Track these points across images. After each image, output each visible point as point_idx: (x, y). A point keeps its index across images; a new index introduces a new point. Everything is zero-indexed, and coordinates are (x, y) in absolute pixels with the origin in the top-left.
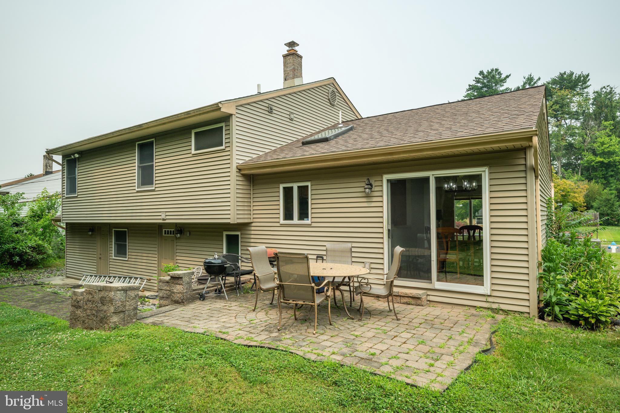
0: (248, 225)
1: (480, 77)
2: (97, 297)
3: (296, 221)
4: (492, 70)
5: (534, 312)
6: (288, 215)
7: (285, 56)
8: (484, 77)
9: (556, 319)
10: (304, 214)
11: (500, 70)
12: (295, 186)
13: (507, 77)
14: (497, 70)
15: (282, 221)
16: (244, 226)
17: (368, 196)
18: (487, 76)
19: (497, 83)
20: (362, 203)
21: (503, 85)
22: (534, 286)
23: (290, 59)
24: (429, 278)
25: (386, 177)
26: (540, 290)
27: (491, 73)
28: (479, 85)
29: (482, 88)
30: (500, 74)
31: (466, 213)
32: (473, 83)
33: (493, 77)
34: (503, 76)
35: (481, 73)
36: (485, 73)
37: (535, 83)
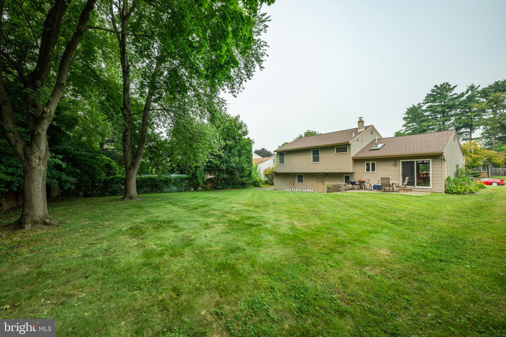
0: (353, 173)
1: (435, 89)
2: (337, 187)
3: (371, 171)
4: (444, 84)
5: (444, 192)
6: (368, 170)
7: (358, 122)
8: (438, 89)
9: (450, 194)
10: (373, 169)
11: (450, 83)
12: (371, 163)
13: (455, 87)
14: (447, 83)
15: (366, 172)
16: (352, 173)
17: (395, 165)
18: (440, 88)
19: (447, 91)
20: (394, 167)
21: (452, 92)
22: (444, 186)
23: (361, 123)
24: (414, 185)
25: (401, 161)
26: (445, 187)
27: (443, 85)
28: (434, 93)
29: (436, 95)
30: (449, 85)
31: (424, 168)
32: (430, 93)
33: (445, 88)
34: (452, 87)
35: (436, 86)
36: (439, 86)
37: (475, 89)
